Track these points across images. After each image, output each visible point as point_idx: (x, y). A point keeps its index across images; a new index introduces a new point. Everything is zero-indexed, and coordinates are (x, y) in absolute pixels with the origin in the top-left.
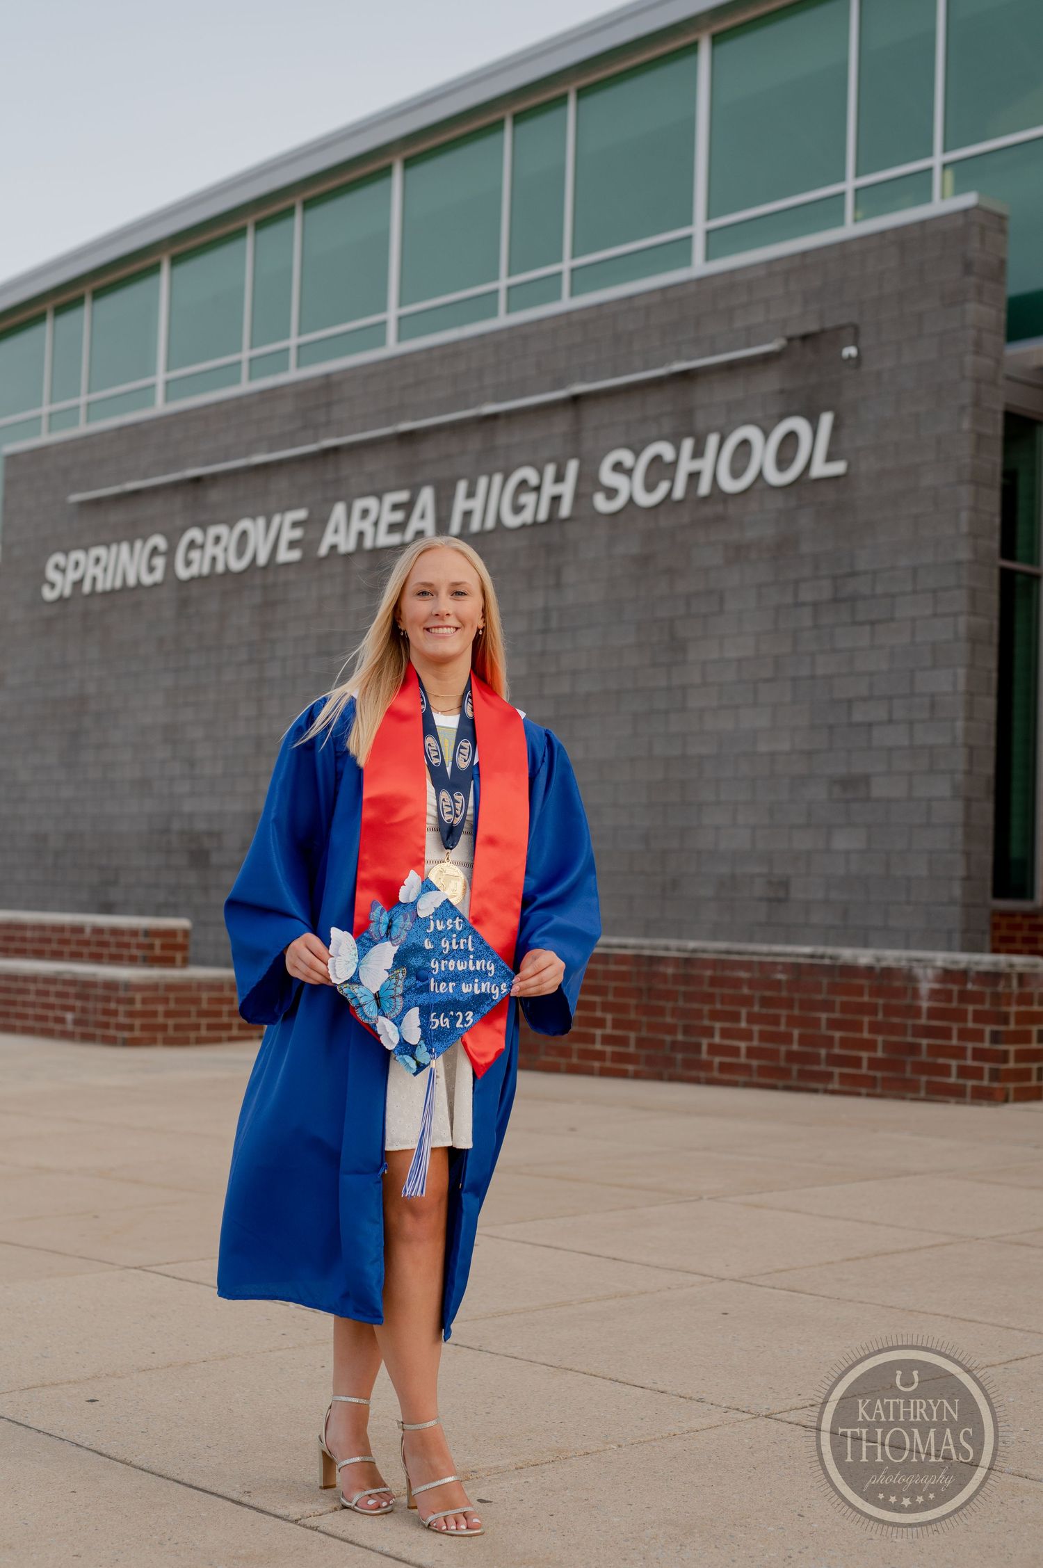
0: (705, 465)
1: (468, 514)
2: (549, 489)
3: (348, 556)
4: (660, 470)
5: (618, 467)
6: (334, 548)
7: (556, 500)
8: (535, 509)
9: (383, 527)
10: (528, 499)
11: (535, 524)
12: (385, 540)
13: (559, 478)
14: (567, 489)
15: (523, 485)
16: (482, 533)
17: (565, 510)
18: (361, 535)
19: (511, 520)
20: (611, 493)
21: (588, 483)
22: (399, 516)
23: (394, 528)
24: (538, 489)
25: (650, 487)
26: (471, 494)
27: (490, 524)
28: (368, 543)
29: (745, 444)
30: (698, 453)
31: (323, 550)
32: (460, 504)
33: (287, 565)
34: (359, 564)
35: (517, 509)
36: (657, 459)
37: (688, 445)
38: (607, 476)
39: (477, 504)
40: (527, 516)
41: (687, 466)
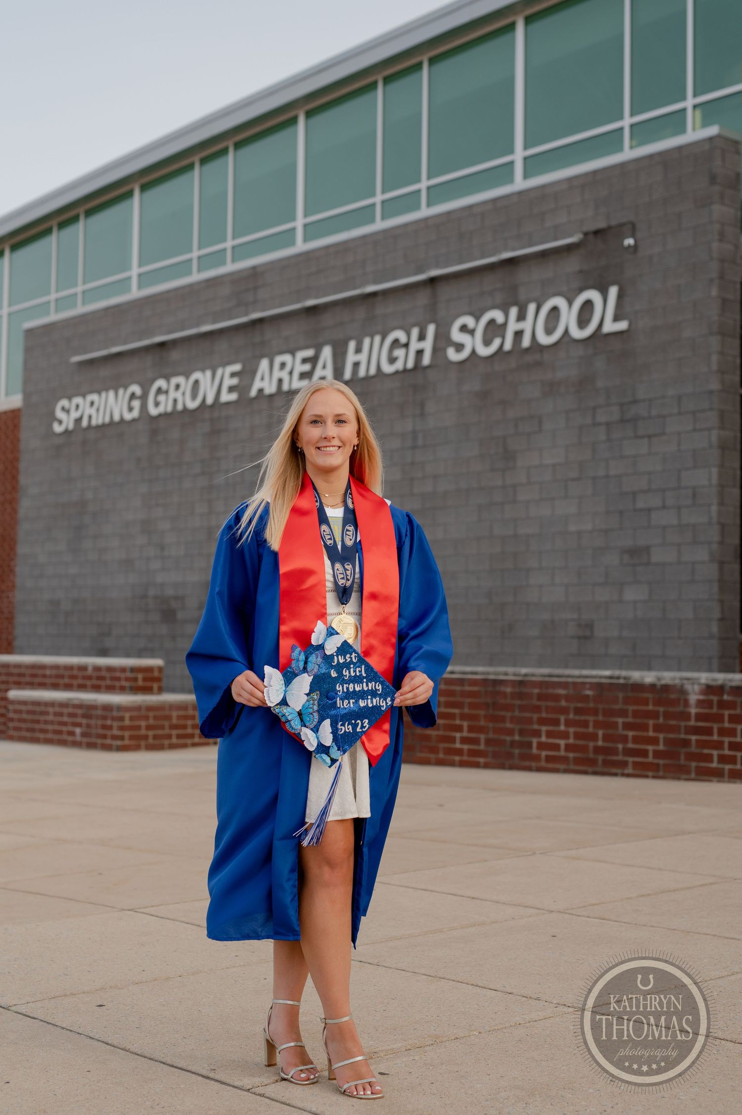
0: (527, 325)
1: (356, 365)
2: (415, 346)
3: (271, 396)
4: (494, 330)
5: (464, 329)
6: (261, 391)
7: (420, 353)
8: (405, 360)
9: (296, 375)
10: (400, 353)
11: (405, 370)
12: (297, 384)
13: (422, 337)
14: (427, 345)
15: (395, 343)
16: (367, 378)
17: (426, 360)
18: (280, 381)
19: (388, 369)
20: (459, 347)
21: (443, 340)
22: (306, 367)
23: (303, 375)
24: (406, 345)
25: (487, 342)
26: (358, 350)
27: (373, 371)
28: (285, 387)
29: (555, 310)
30: (521, 317)
31: (253, 393)
32: (351, 358)
33: (228, 404)
34: (278, 402)
35: (392, 360)
36: (492, 322)
37: (514, 311)
38: (457, 336)
39: (363, 357)
40: (399, 365)
41: (513, 326)
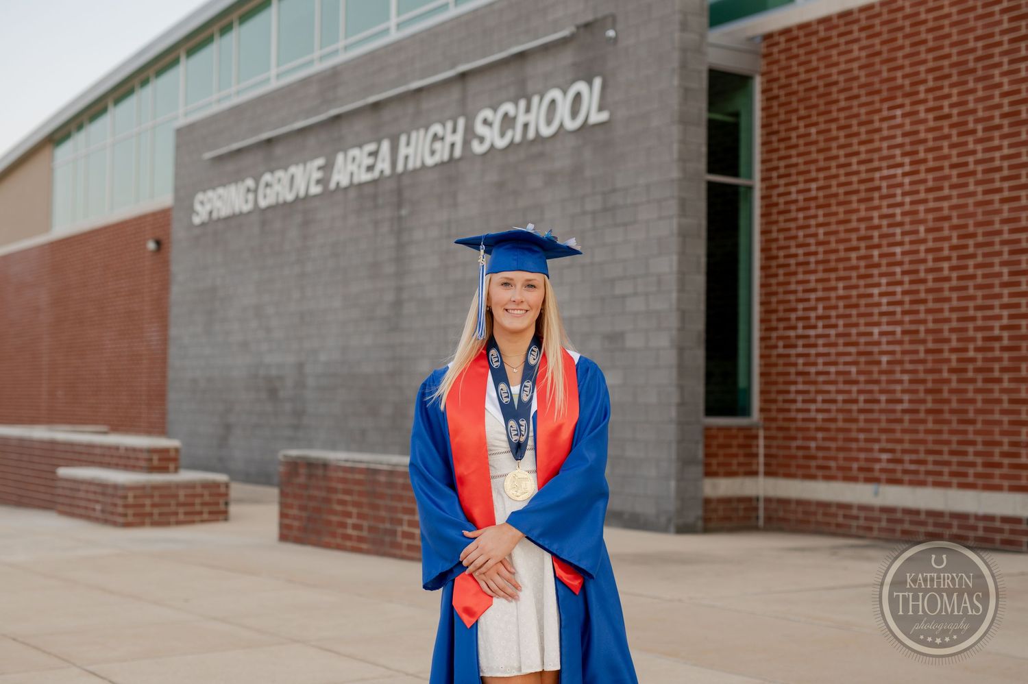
0: (531, 118)
1: (407, 158)
2: (449, 139)
3: (346, 189)
4: (508, 121)
5: (485, 122)
6: (338, 184)
7: (453, 145)
8: (442, 153)
9: (363, 169)
10: (438, 145)
11: (442, 164)
12: (366, 177)
13: (454, 131)
14: (458, 138)
15: (435, 137)
16: (415, 171)
17: (458, 152)
18: (352, 174)
19: (430, 161)
20: (482, 139)
21: (470, 134)
22: (370, 161)
23: (370, 168)
24: (442, 139)
25: (502, 134)
26: (408, 144)
27: (418, 164)
28: (356, 180)
29: (553, 102)
30: (528, 110)
31: (332, 186)
32: (403, 151)
33: (315, 196)
34: (352, 194)
35: (433, 153)
36: (506, 115)
37: (522, 103)
38: (480, 129)
39: (410, 151)
40: (437, 159)
41: (521, 119)
